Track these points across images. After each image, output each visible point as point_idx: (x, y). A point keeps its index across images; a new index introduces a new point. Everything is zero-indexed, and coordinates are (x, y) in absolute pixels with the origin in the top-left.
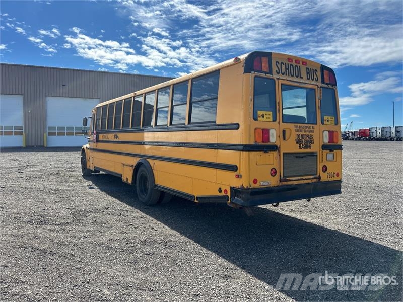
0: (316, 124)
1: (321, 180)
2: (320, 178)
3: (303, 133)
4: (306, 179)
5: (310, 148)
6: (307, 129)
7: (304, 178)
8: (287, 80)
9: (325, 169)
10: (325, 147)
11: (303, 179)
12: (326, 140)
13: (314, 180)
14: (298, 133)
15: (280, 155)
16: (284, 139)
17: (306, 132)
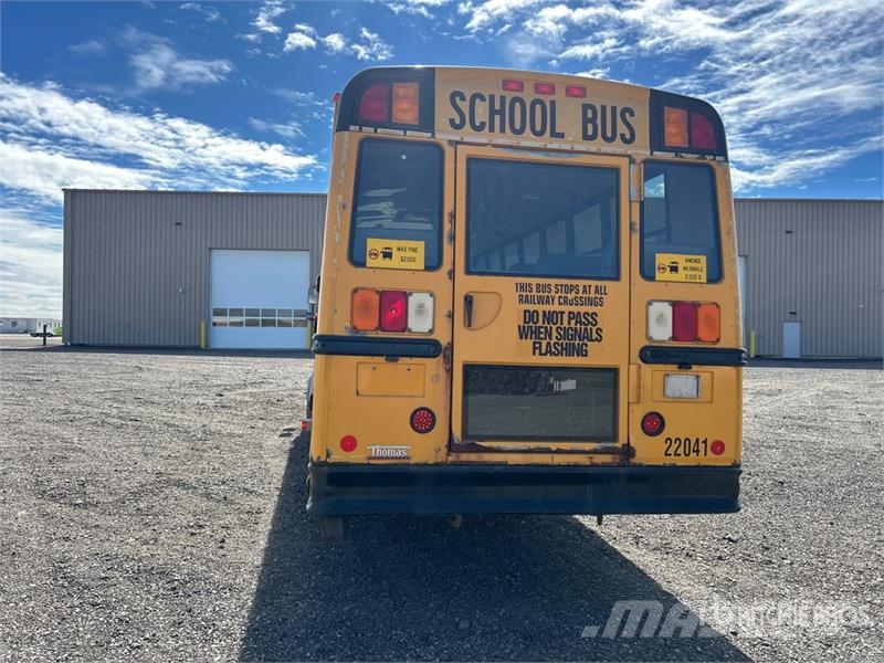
0: (617, 278)
1: (635, 460)
2: (628, 451)
3: (555, 307)
4: (559, 451)
5: (582, 352)
6: (571, 296)
7: (554, 446)
8: (494, 146)
9: (654, 424)
10: (653, 354)
11: (548, 451)
12: (662, 332)
13: (607, 459)
14: (532, 307)
15: (450, 371)
16: (469, 323)
17: (566, 301)
